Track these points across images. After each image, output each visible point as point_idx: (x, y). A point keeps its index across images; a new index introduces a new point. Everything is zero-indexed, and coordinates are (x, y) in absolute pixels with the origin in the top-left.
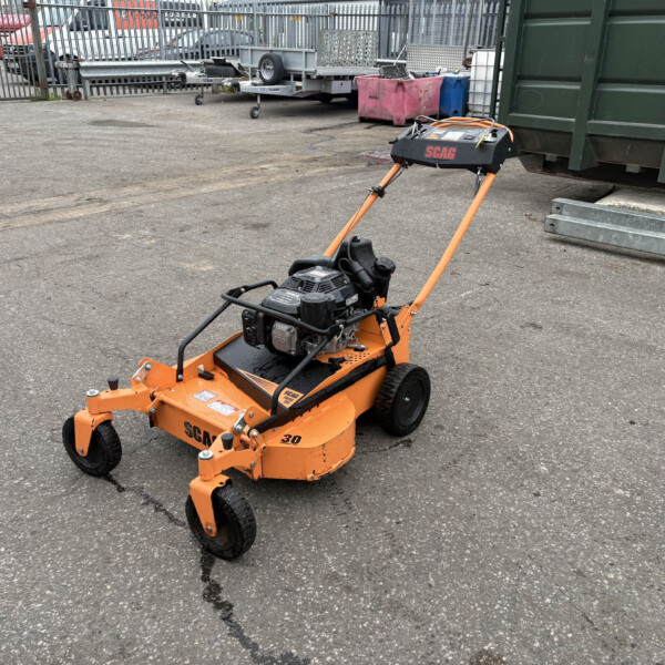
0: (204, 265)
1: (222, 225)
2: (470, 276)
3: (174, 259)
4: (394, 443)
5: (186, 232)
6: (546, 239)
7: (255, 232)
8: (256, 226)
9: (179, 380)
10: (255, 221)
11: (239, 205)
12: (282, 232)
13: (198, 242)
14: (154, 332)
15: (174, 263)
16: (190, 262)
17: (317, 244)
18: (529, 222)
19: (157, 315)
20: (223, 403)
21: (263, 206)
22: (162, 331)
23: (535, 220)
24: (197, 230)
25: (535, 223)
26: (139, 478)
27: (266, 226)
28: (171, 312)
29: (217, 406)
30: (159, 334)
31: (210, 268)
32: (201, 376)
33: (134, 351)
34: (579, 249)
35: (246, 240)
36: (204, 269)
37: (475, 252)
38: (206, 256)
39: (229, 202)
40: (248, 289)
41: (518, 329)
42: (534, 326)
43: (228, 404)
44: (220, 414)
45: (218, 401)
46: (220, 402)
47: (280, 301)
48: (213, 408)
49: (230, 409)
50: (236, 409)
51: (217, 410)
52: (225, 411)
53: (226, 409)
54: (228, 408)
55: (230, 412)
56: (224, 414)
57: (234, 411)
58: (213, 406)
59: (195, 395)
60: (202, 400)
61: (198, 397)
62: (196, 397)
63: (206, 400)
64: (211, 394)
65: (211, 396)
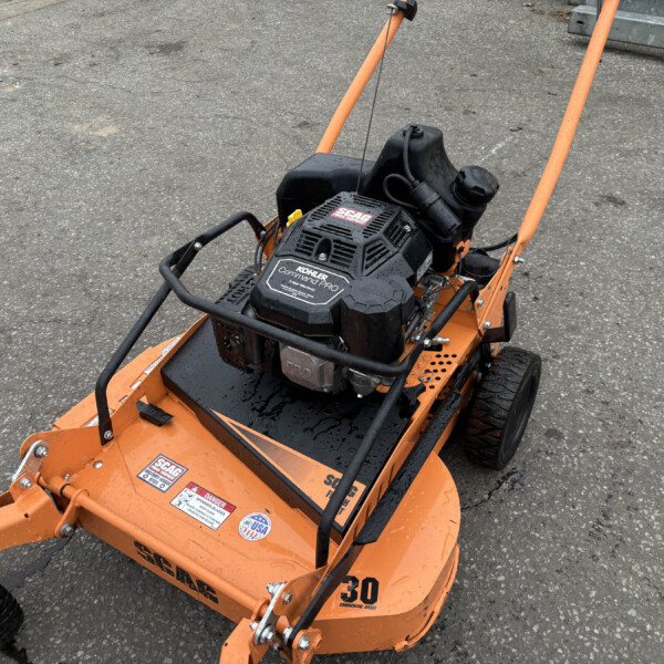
0: (102, 125)
1: (115, 48)
2: (491, 116)
3: (55, 117)
4: (493, 483)
5: (64, 67)
6: (569, 43)
7: (165, 59)
8: (166, 49)
9: (104, 442)
10: (161, 39)
11: (133, 12)
12: (204, 56)
13: (84, 83)
14: (44, 268)
15: (56, 125)
16: (78, 121)
17: (261, 74)
18: (536, 17)
19: (44, 232)
20: (202, 492)
21: (168, 13)
22: (58, 264)
23: (542, 13)
24: (81, 62)
25: (544, 18)
26: (66, 638)
27: (178, 47)
28: (66, 224)
29: (190, 502)
30: (53, 271)
31: (112, 130)
32: (144, 416)
33: (15, 314)
34: (619, 57)
35: (157, 76)
36: (103, 133)
37: (483, 73)
38: (102, 109)
39: (117, 10)
40: (204, 240)
41: (593, 208)
42: (612, 199)
43: (211, 494)
44: (202, 526)
45: (191, 485)
46: (195, 489)
47: (290, 293)
48: (184, 508)
49: (218, 508)
50: (230, 508)
51: (195, 516)
52: (210, 515)
53: (210, 510)
54: (213, 505)
55: (220, 516)
56: (209, 525)
57: (227, 514)
58: (184, 503)
59: (144, 473)
60: (158, 486)
61: (150, 476)
62: (147, 479)
63: (167, 487)
64: (173, 467)
65: (174, 472)
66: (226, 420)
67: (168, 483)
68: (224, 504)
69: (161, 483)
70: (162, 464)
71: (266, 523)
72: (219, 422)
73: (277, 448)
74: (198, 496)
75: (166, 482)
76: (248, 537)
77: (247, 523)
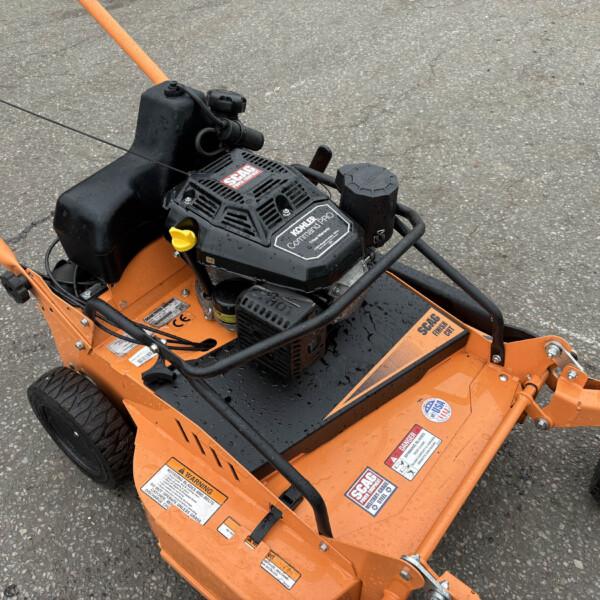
20: (397, 453)
29: (410, 463)
43: (400, 444)
44: (437, 451)
45: (389, 463)
46: (394, 459)
47: (328, 245)
48: (417, 468)
49: (417, 439)
50: (417, 429)
51: (426, 459)
52: (425, 445)
53: (419, 445)
54: (414, 442)
55: (426, 436)
56: (436, 446)
57: (423, 431)
58: (411, 468)
59: (371, 510)
60: (388, 494)
61: (376, 503)
62: (379, 506)
63: (390, 485)
64: (364, 481)
65: (370, 480)
66: (341, 406)
67: (385, 485)
68: (413, 434)
69: (385, 492)
70: (358, 493)
71: (433, 402)
72: (342, 413)
73: (384, 366)
74: (402, 456)
75: (384, 487)
76: (448, 416)
77: (433, 416)
